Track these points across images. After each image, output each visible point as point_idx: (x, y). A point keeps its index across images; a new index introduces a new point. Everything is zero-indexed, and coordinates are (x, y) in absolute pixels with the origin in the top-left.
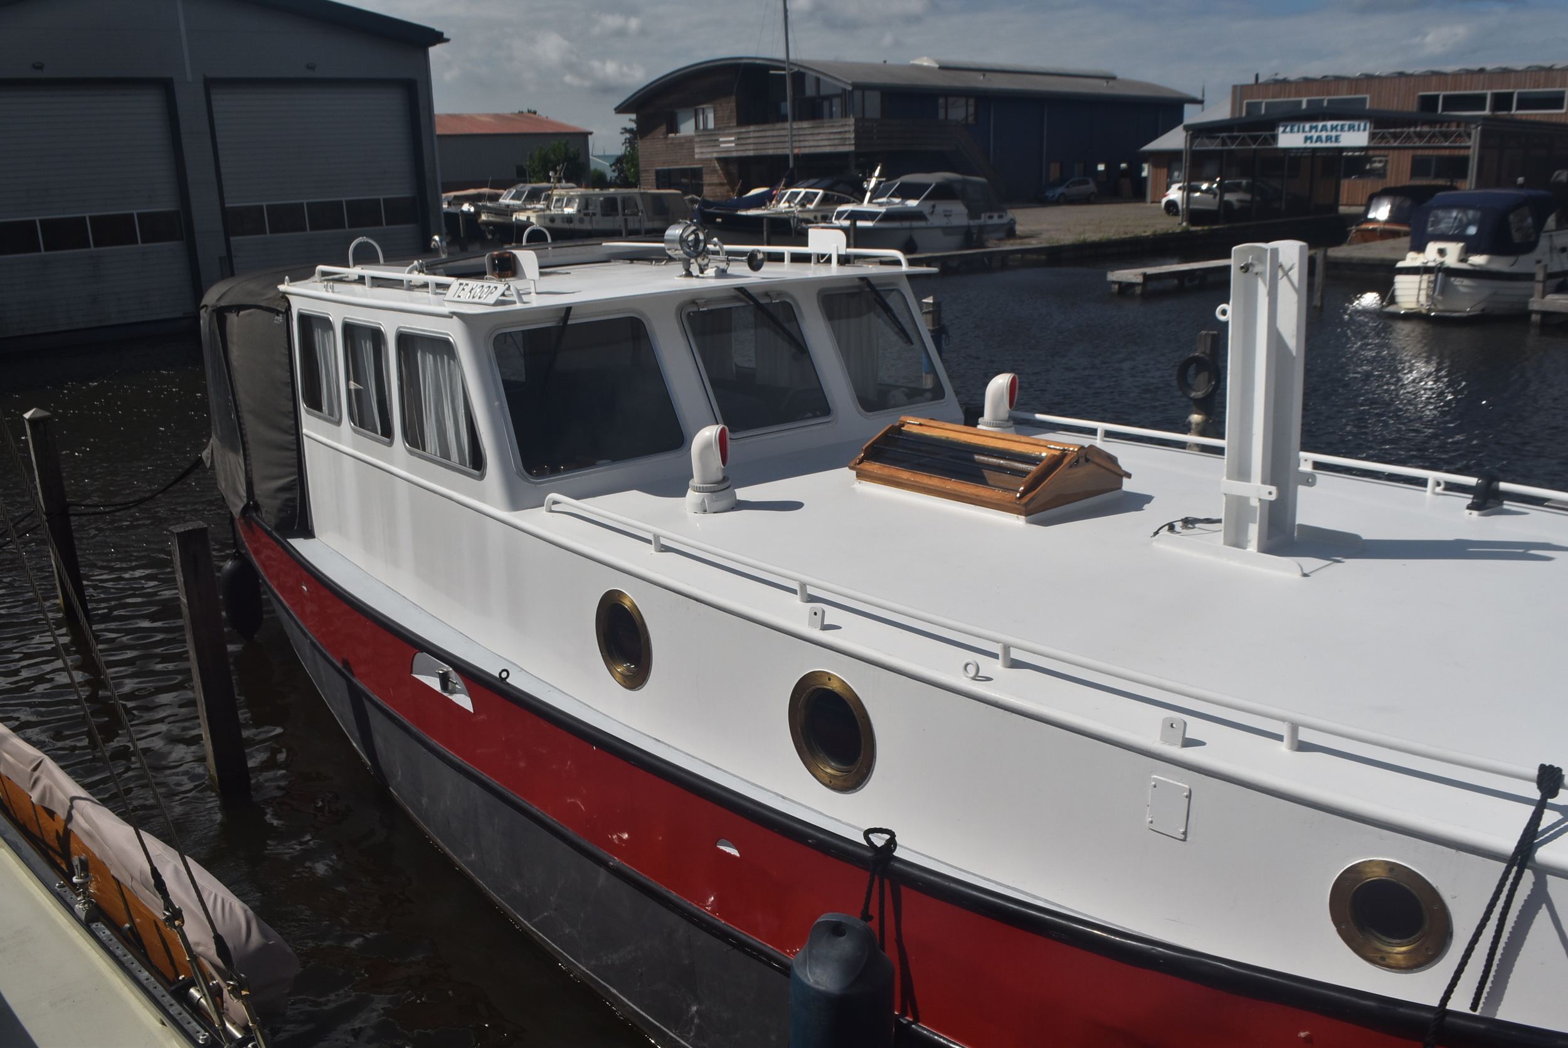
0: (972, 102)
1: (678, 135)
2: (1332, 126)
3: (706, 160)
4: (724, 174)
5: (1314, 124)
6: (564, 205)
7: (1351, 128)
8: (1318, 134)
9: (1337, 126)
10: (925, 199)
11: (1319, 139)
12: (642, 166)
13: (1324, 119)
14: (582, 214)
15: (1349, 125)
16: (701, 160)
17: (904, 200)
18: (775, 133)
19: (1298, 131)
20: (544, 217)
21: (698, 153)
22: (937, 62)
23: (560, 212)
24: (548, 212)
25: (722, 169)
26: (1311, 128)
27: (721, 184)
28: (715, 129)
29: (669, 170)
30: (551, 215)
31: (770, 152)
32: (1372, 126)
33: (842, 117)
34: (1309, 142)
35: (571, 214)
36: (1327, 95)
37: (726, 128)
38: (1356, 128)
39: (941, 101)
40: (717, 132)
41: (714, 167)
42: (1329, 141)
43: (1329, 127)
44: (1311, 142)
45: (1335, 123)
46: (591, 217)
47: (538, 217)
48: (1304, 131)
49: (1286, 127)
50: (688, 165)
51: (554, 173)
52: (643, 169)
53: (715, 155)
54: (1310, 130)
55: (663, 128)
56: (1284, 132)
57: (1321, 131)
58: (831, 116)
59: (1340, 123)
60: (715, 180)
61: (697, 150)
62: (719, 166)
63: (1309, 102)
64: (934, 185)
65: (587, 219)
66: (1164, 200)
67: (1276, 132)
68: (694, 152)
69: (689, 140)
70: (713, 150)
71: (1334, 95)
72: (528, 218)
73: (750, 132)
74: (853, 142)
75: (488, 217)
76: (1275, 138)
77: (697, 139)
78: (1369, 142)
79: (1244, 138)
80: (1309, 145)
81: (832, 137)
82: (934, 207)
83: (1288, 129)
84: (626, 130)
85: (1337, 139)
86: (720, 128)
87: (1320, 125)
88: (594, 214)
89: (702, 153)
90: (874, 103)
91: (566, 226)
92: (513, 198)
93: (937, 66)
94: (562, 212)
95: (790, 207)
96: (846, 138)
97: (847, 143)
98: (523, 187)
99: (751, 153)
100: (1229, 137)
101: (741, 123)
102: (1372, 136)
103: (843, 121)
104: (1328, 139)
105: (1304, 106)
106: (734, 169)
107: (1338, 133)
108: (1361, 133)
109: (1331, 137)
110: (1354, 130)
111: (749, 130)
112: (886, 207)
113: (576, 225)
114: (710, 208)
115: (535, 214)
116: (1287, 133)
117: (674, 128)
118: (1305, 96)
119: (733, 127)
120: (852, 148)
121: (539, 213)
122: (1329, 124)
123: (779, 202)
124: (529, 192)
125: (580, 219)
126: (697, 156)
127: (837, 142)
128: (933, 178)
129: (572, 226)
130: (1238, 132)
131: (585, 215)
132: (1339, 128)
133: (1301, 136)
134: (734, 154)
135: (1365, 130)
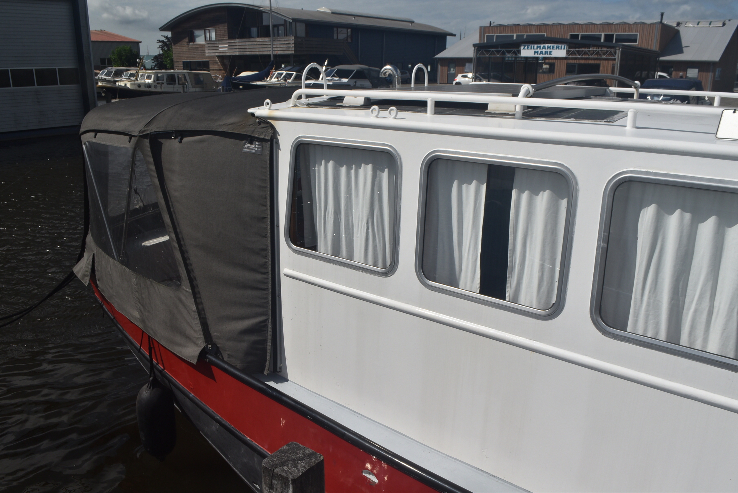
0: (349, 30)
1: (195, 43)
2: (548, 46)
3: (211, 56)
4: (221, 64)
5: (539, 45)
6: (145, 78)
7: (557, 48)
8: (541, 50)
9: (550, 46)
10: (351, 78)
11: (541, 53)
12: (175, 60)
13: (544, 43)
14: (156, 83)
15: (557, 46)
16: (209, 57)
17: (340, 79)
18: (250, 43)
19: (531, 49)
20: (135, 84)
21: (207, 53)
22: (331, 10)
23: (143, 82)
24: (136, 82)
25: (220, 62)
26: (537, 47)
27: (220, 70)
28: (216, 40)
29: (190, 62)
30: (138, 83)
31: (248, 53)
32: (568, 47)
33: (284, 36)
34: (536, 54)
35: (150, 83)
36: (526, 33)
37: (222, 40)
38: (560, 48)
39: (335, 29)
40: (218, 42)
41: (216, 61)
42: (546, 54)
43: (546, 47)
44: (538, 54)
45: (549, 45)
46: (161, 85)
47: (131, 84)
48: (534, 49)
49: (525, 46)
50: (201, 59)
51: (139, 60)
52: (175, 61)
53: (217, 54)
54: (537, 49)
55: (187, 40)
56: (524, 49)
57: (543, 49)
58: (278, 35)
59: (552, 45)
60: (216, 67)
61: (207, 51)
62: (219, 60)
63: (517, 36)
64: (355, 71)
65: (159, 85)
66: (454, 82)
67: (520, 49)
68: (205, 52)
69: (202, 46)
70: (216, 52)
71: (529, 33)
72: (126, 85)
73: (236, 42)
74: (293, 49)
75: (102, 84)
76: (519, 52)
77: (206, 46)
78: (566, 56)
79: (503, 51)
80: (536, 55)
81: (282, 46)
82: (356, 82)
83: (526, 47)
84: (160, 41)
85: (550, 53)
86: (219, 39)
87: (542, 46)
88: (163, 83)
89: (209, 53)
90: (301, 30)
91: (147, 89)
92: (106, 75)
93: (331, 12)
94: (144, 82)
95: (278, 81)
96: (289, 47)
97: (290, 49)
98: (111, 69)
99: (237, 54)
100: (496, 51)
101: (230, 38)
102: (568, 52)
103: (287, 38)
104: (546, 53)
105: (515, 38)
106: (226, 62)
107: (551, 50)
108: (562, 50)
109: (548, 52)
110: (559, 49)
111: (236, 41)
112: (332, 82)
113: (153, 89)
114: (236, 81)
115: (129, 83)
116: (525, 49)
117: (192, 39)
118: (515, 33)
119: (226, 39)
120: (293, 52)
121: (132, 82)
122: (546, 45)
123: (271, 78)
124: (115, 71)
125: (155, 86)
126: (207, 55)
127: (284, 49)
128: (355, 67)
129: (150, 89)
130: (500, 48)
131: (158, 83)
132: (551, 47)
133: (533, 51)
134: (228, 54)
135: (564, 49)
